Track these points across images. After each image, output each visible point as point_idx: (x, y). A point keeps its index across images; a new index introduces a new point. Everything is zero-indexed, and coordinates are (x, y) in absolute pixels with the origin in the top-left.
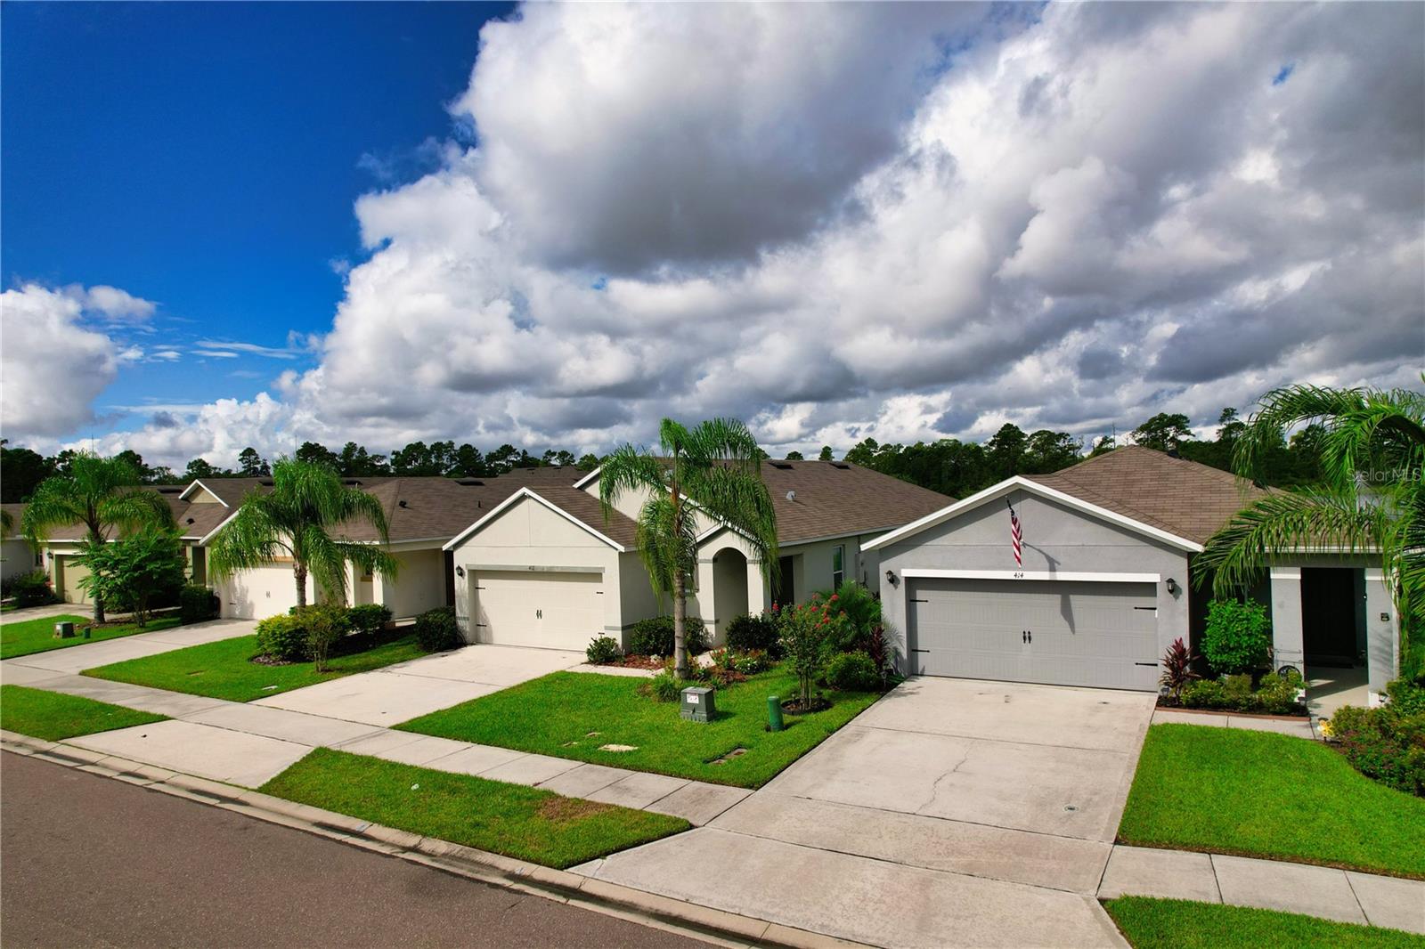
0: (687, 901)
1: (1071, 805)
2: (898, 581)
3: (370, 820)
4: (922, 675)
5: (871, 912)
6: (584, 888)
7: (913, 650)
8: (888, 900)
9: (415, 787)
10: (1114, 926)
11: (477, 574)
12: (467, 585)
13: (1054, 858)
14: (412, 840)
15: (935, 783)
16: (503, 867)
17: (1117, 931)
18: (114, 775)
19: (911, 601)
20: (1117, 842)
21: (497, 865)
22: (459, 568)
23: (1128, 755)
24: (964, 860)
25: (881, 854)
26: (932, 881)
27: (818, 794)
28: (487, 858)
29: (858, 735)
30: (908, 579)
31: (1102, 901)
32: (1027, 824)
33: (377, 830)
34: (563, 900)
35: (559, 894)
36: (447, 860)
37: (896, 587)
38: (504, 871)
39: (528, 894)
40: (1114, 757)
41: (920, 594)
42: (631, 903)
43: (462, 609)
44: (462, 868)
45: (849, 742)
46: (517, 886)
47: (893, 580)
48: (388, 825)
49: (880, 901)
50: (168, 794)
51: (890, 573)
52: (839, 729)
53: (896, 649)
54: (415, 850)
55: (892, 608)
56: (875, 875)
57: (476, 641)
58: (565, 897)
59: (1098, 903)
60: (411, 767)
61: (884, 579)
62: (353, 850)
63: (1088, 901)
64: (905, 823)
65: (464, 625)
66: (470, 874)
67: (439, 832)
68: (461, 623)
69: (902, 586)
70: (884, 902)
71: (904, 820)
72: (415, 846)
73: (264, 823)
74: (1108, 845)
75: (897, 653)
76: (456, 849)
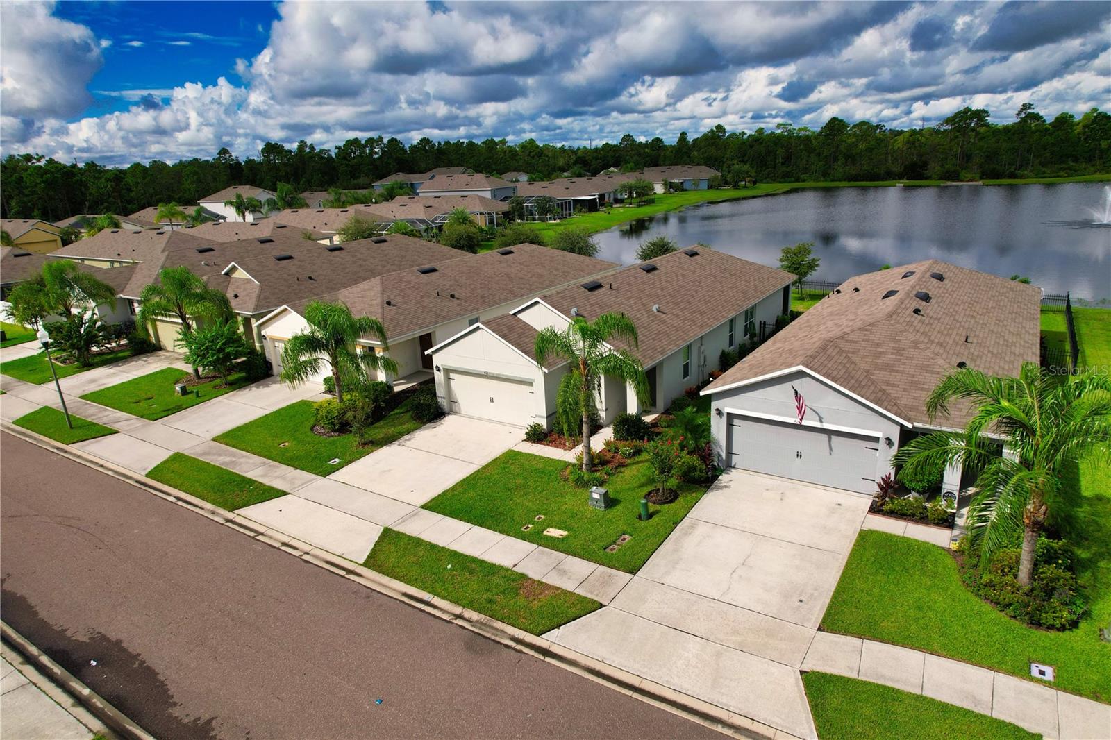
0: (602, 662)
1: (802, 598)
2: (723, 414)
3: (432, 594)
4: (734, 467)
5: (690, 673)
6: (551, 649)
7: (729, 453)
8: (699, 666)
9: (449, 567)
10: (803, 689)
11: (448, 371)
12: (443, 378)
13: (785, 640)
14: (458, 610)
15: (732, 574)
16: (509, 632)
17: (804, 692)
18: (278, 545)
19: (730, 425)
20: (819, 629)
21: (505, 630)
22: (437, 367)
23: (841, 556)
24: (739, 639)
25: (698, 632)
26: (722, 653)
27: (667, 580)
28: (499, 625)
29: (692, 527)
30: (729, 414)
31: (802, 672)
32: (776, 612)
33: (437, 601)
34: (542, 658)
35: (539, 653)
36: (479, 625)
37: (721, 418)
38: (510, 635)
39: (524, 653)
40: (833, 557)
41: (736, 422)
42: (576, 661)
43: (440, 392)
44: (488, 632)
45: (686, 534)
46: (519, 647)
47: (719, 413)
48: (443, 598)
49: (696, 667)
50: (315, 564)
51: (717, 410)
52: (681, 521)
53: (719, 453)
54: (460, 617)
55: (718, 429)
56: (694, 645)
57: (451, 412)
58: (543, 655)
59: (799, 673)
60: (443, 548)
61: (713, 412)
62: (429, 616)
63: (794, 672)
64: (713, 607)
65: (443, 402)
66: (493, 637)
67: (470, 605)
68: (439, 400)
69: (725, 418)
70: (697, 668)
71: (712, 605)
72: (460, 614)
73: (376, 593)
74: (813, 631)
75: (719, 455)
76: (482, 617)
